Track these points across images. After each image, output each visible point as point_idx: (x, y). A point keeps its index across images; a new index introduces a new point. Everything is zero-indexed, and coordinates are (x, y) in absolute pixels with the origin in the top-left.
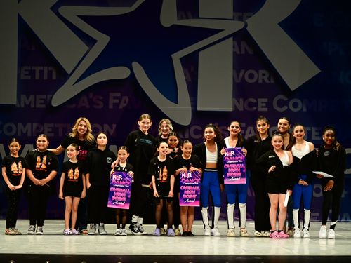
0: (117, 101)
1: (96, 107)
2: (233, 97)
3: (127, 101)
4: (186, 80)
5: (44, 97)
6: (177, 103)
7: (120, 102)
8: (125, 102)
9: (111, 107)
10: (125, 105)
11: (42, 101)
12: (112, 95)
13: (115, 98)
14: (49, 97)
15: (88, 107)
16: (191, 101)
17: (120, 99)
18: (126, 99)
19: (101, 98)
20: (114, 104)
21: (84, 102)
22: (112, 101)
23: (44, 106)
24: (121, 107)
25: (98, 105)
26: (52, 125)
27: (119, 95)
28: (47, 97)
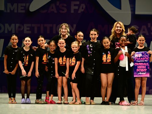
0: (77, 8)
1: (61, 12)
5: (24, 5)
7: (79, 8)
8: (83, 8)
9: (72, 12)
10: (83, 10)
11: (23, 8)
12: (73, 3)
13: (75, 5)
14: (27, 4)
15: (56, 12)
16: (131, 8)
17: (79, 6)
18: (83, 6)
19: (65, 5)
20: (75, 10)
21: (52, 8)
22: (73, 8)
23: (23, 11)
24: (79, 12)
25: (63, 10)
26: (30, 25)
27: (78, 3)
28: (26, 5)
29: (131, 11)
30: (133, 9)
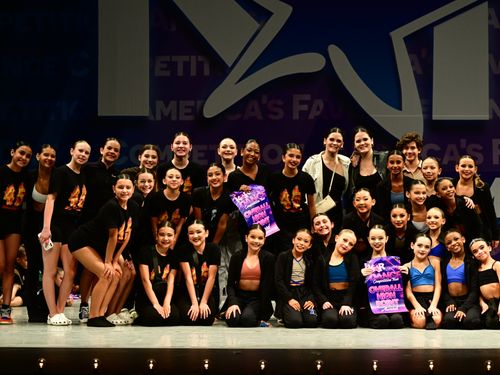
0: (305, 107)
1: (272, 117)
2: (490, 97)
3: (321, 107)
4: (415, 72)
5: (192, 103)
6: (399, 108)
7: (310, 109)
8: (318, 109)
9: (296, 116)
10: (318, 113)
11: (189, 111)
12: (297, 98)
13: (302, 102)
14: (199, 103)
15: (260, 117)
16: (423, 106)
17: (310, 103)
18: (319, 103)
19: (280, 103)
20: (301, 112)
21: (253, 110)
22: (298, 108)
23: (191, 118)
24: (311, 117)
25: (276, 114)
26: (204, 147)
27: (307, 97)
28: (196, 104)
29: (423, 113)
30: (428, 109)
